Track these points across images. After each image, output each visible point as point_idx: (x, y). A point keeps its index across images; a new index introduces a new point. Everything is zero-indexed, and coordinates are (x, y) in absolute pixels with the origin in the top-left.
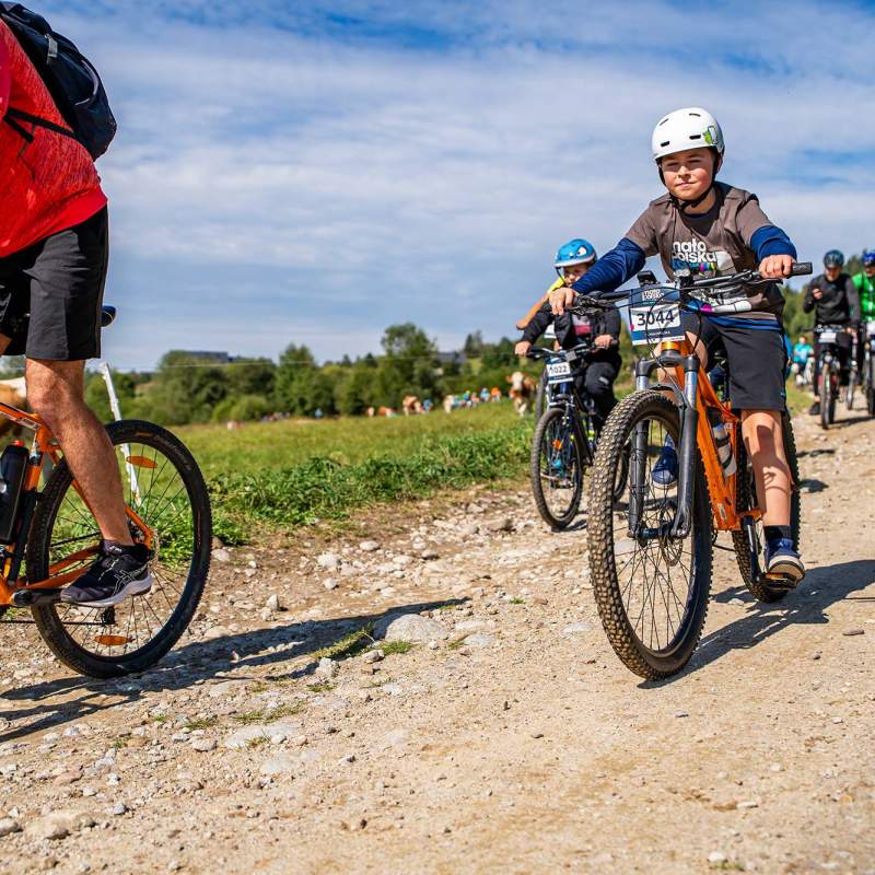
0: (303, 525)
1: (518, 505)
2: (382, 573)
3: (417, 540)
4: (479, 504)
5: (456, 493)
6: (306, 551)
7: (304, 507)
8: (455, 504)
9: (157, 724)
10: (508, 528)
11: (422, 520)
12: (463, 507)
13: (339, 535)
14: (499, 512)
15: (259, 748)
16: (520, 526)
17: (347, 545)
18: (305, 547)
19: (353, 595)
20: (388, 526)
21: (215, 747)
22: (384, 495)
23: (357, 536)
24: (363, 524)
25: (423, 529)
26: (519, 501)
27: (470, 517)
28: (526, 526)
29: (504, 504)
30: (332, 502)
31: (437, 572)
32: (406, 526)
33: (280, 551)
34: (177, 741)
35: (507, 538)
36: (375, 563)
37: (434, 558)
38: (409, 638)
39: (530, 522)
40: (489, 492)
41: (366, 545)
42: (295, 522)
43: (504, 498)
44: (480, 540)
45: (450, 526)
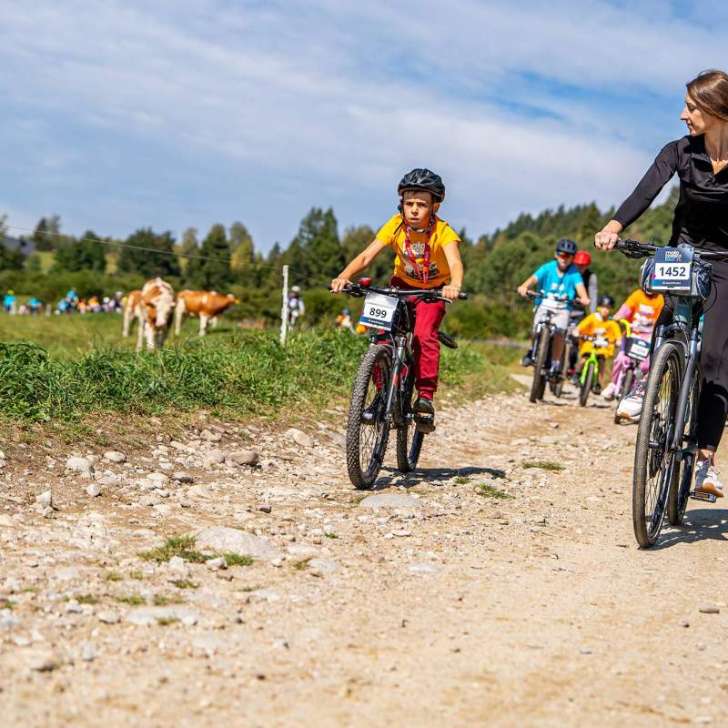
0: (35, 420)
1: (251, 440)
2: (143, 489)
3: (162, 459)
4: (213, 431)
5: (184, 415)
6: (48, 450)
7: (32, 399)
8: (187, 427)
9: (29, 595)
10: (254, 464)
11: (159, 438)
12: (196, 431)
13: (79, 440)
14: (234, 444)
15: (173, 626)
16: (264, 463)
17: (89, 452)
18: (47, 446)
19: (124, 506)
20: (127, 438)
21: (119, 621)
22: (111, 402)
23: (97, 443)
24: (99, 431)
25: (162, 449)
26: (253, 436)
27: (208, 444)
28: (270, 464)
29: (236, 436)
30: (59, 401)
31: (202, 497)
32: (145, 442)
33: (22, 445)
34: (71, 612)
35: (256, 474)
36: (128, 477)
37: (189, 481)
38: (247, 553)
39: (273, 461)
40: (217, 420)
41: (112, 455)
42: (27, 416)
43: (236, 429)
44: (231, 471)
45: (191, 450)
